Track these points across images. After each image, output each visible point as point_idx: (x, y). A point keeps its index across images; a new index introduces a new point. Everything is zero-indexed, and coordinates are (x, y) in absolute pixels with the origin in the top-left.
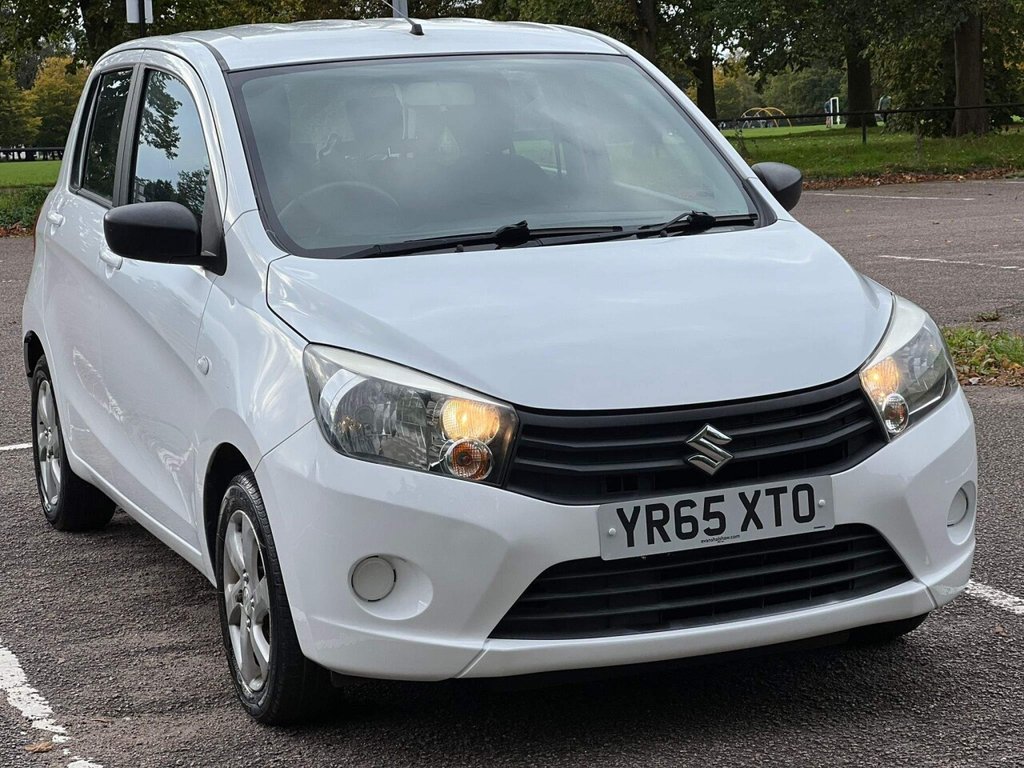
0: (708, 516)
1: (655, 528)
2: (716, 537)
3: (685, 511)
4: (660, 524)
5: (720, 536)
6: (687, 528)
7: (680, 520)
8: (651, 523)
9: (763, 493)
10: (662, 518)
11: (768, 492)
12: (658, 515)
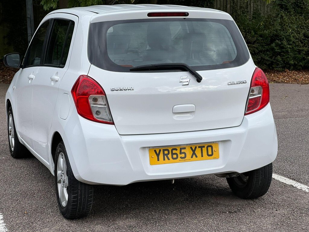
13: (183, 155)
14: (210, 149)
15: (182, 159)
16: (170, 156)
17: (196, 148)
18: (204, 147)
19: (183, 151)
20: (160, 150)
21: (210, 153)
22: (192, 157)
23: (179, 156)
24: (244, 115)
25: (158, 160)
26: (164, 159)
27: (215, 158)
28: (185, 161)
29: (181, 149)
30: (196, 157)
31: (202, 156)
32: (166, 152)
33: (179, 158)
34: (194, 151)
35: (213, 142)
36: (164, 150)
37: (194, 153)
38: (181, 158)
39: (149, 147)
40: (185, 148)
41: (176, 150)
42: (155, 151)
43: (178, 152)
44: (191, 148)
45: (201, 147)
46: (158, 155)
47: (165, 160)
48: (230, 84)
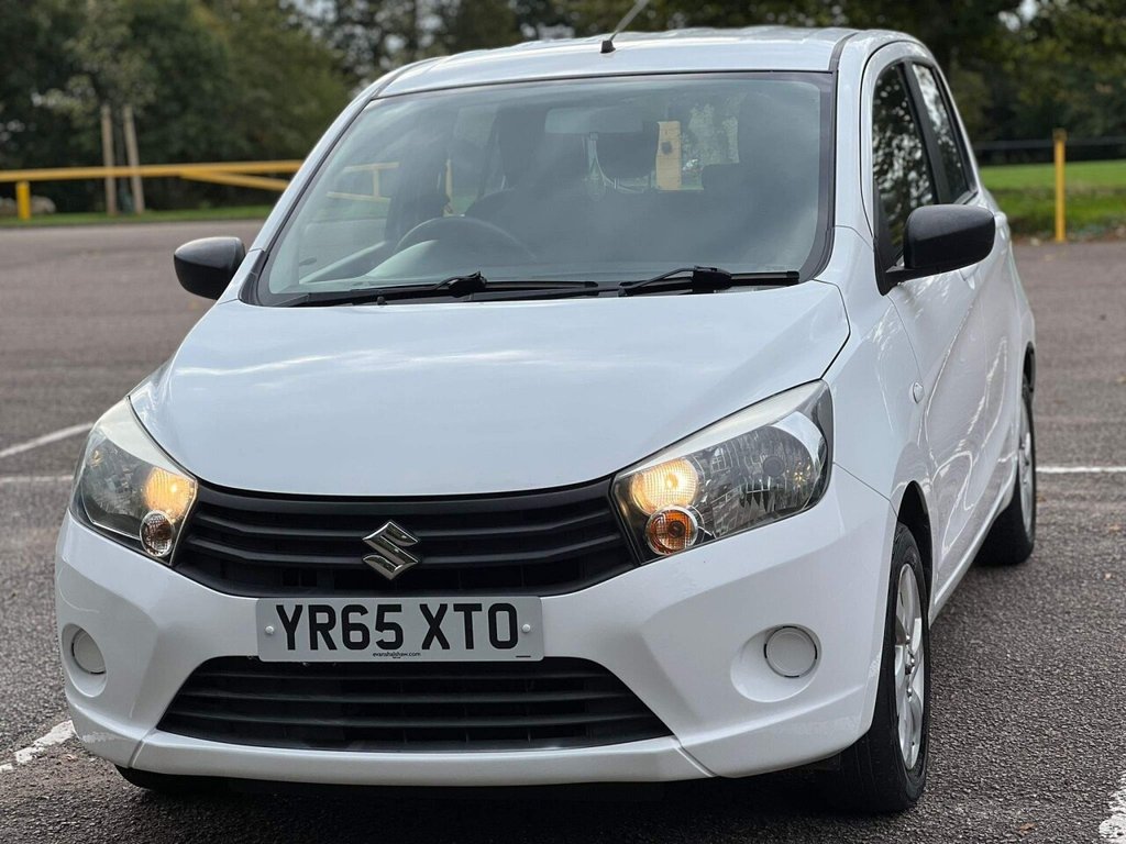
0: (381, 626)
1: (319, 633)
2: (391, 651)
3: (354, 618)
4: (325, 628)
5: (396, 651)
6: (356, 636)
7: (348, 627)
8: (314, 627)
9: (450, 608)
10: (327, 621)
11: (457, 608)
12: (322, 618)
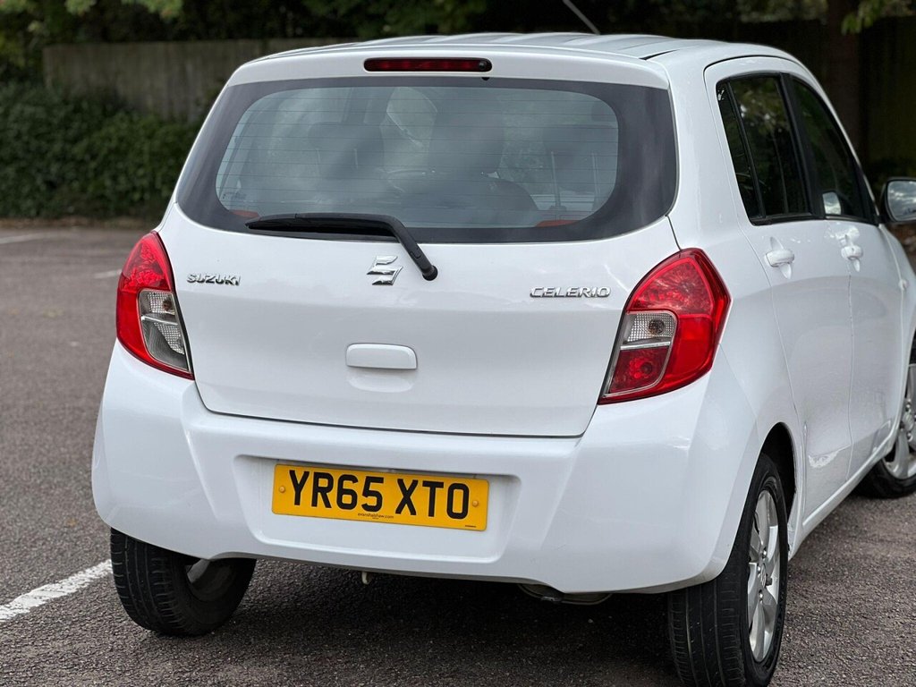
13: (372, 501)
14: (458, 494)
15: (368, 512)
16: (332, 496)
17: (415, 483)
18: (441, 485)
19: (373, 487)
20: (306, 474)
21: (458, 508)
22: (399, 511)
23: (361, 500)
24: (599, 403)
25: (297, 502)
26: (314, 503)
27: (470, 528)
28: (376, 519)
29: (369, 480)
30: (413, 512)
31: (431, 513)
32: (323, 483)
33: (359, 508)
34: (407, 494)
35: (475, 475)
36: (317, 476)
37: (406, 501)
38: (366, 507)
39: (278, 460)
40: (380, 480)
41: (354, 480)
42: (292, 473)
43: (358, 488)
44: (401, 482)
45: (433, 486)
46: (298, 488)
47: (316, 506)
48: (539, 293)
